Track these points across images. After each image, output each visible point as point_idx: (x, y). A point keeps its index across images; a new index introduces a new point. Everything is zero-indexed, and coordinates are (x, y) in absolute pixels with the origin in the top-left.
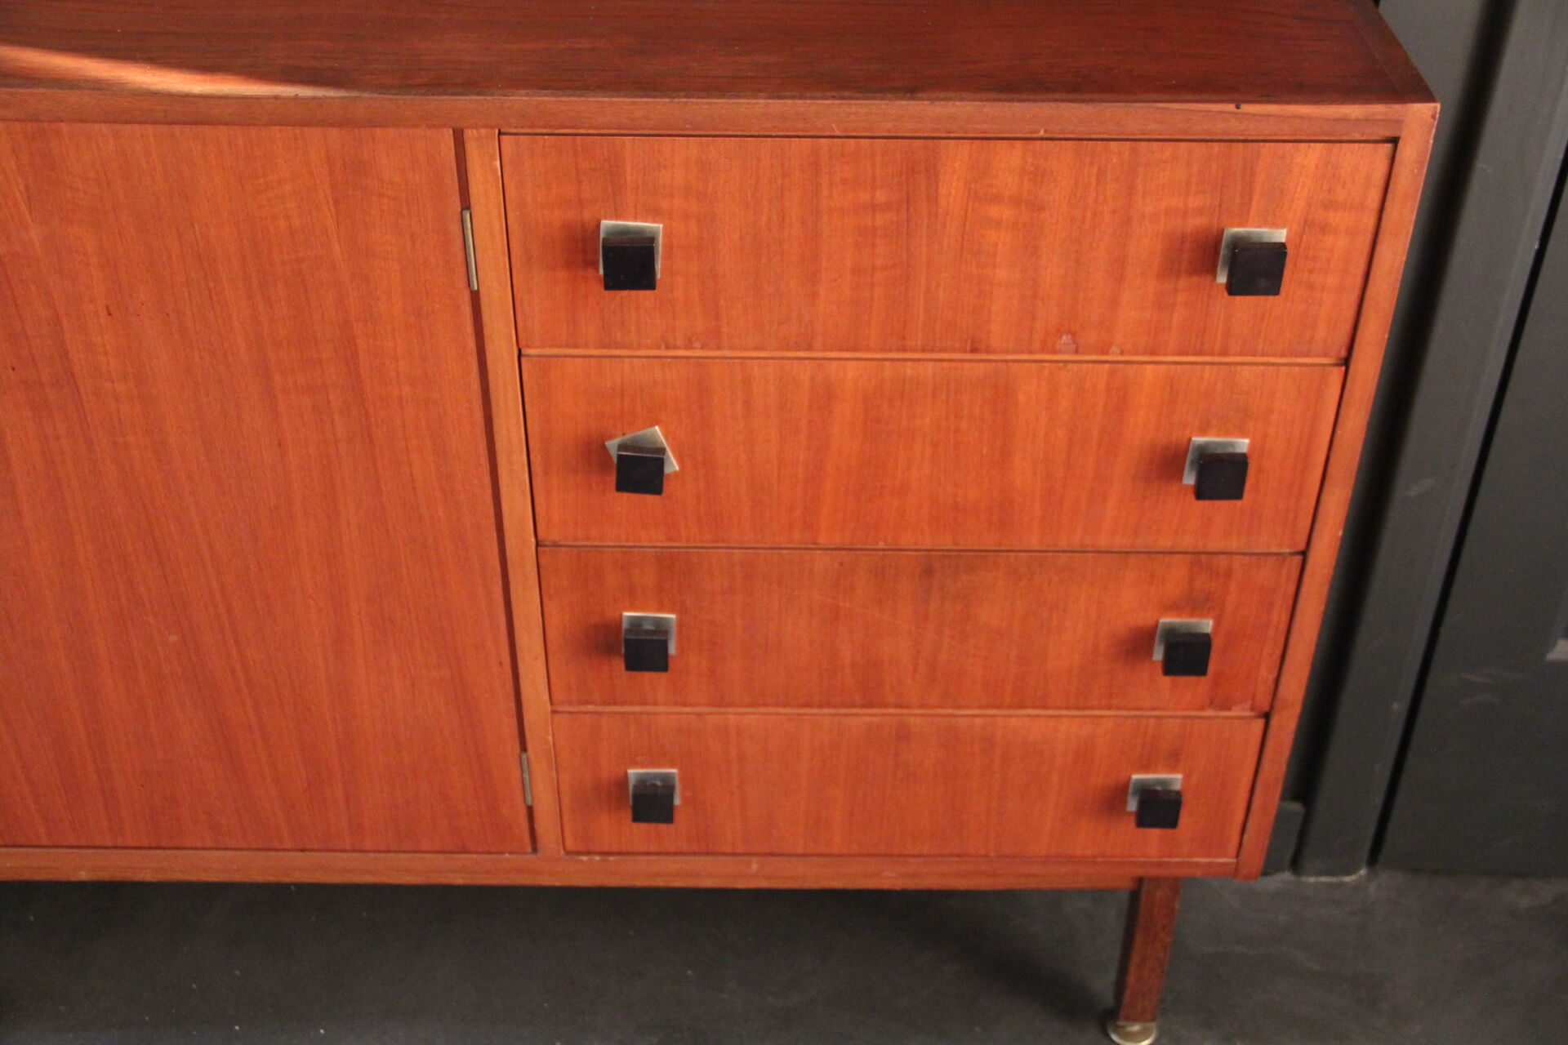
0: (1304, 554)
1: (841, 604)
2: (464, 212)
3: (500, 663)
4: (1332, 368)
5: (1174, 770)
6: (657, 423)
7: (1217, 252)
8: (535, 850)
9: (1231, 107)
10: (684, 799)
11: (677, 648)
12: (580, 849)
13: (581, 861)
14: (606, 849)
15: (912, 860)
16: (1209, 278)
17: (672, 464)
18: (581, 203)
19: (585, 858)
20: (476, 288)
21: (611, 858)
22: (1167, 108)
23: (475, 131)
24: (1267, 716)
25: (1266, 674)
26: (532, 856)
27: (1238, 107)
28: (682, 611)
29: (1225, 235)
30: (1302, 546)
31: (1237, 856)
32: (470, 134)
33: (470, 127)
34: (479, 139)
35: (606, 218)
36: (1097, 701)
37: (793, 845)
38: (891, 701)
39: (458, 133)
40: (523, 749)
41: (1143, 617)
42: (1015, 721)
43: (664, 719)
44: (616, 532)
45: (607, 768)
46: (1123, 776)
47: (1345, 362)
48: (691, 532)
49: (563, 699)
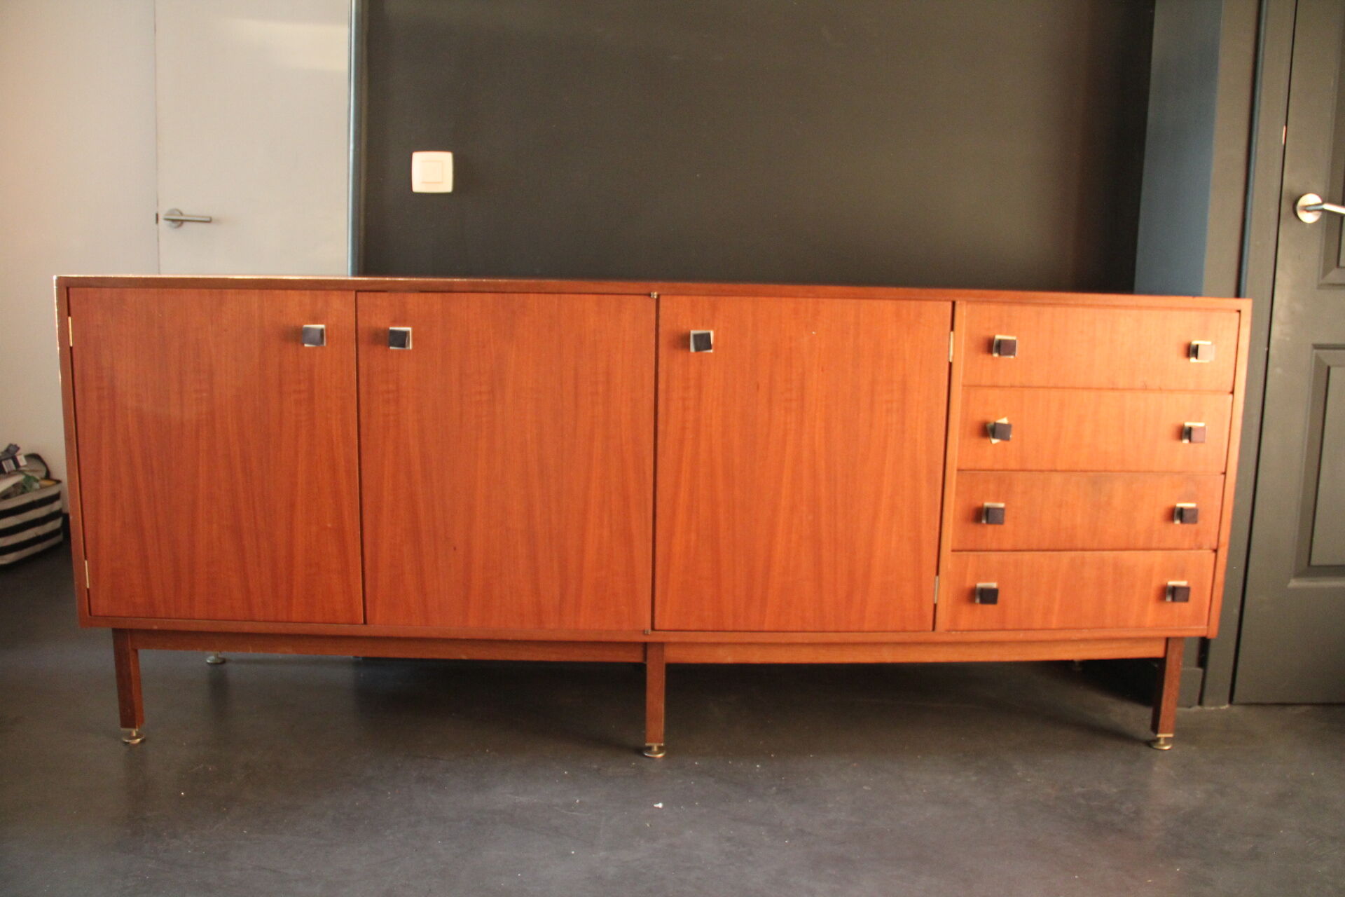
0: (1225, 473)
2: (951, 332)
5: (1185, 580)
8: (934, 629)
10: (1001, 600)
13: (952, 635)
14: (962, 629)
15: (1084, 631)
17: (1014, 435)
18: (989, 329)
21: (964, 633)
24: (1216, 551)
25: (1215, 530)
26: (933, 632)
28: (1006, 502)
29: (1192, 344)
30: (1223, 470)
31: (1208, 625)
32: (958, 303)
33: (958, 300)
34: (960, 305)
35: (997, 334)
36: (1154, 545)
37: (1038, 624)
38: (1080, 546)
39: (954, 304)
40: (938, 573)
41: (1170, 504)
42: (1126, 554)
43: (994, 557)
44: (986, 464)
45: (969, 583)
46: (1164, 583)
47: (1232, 392)
48: (1013, 464)
49: (956, 547)
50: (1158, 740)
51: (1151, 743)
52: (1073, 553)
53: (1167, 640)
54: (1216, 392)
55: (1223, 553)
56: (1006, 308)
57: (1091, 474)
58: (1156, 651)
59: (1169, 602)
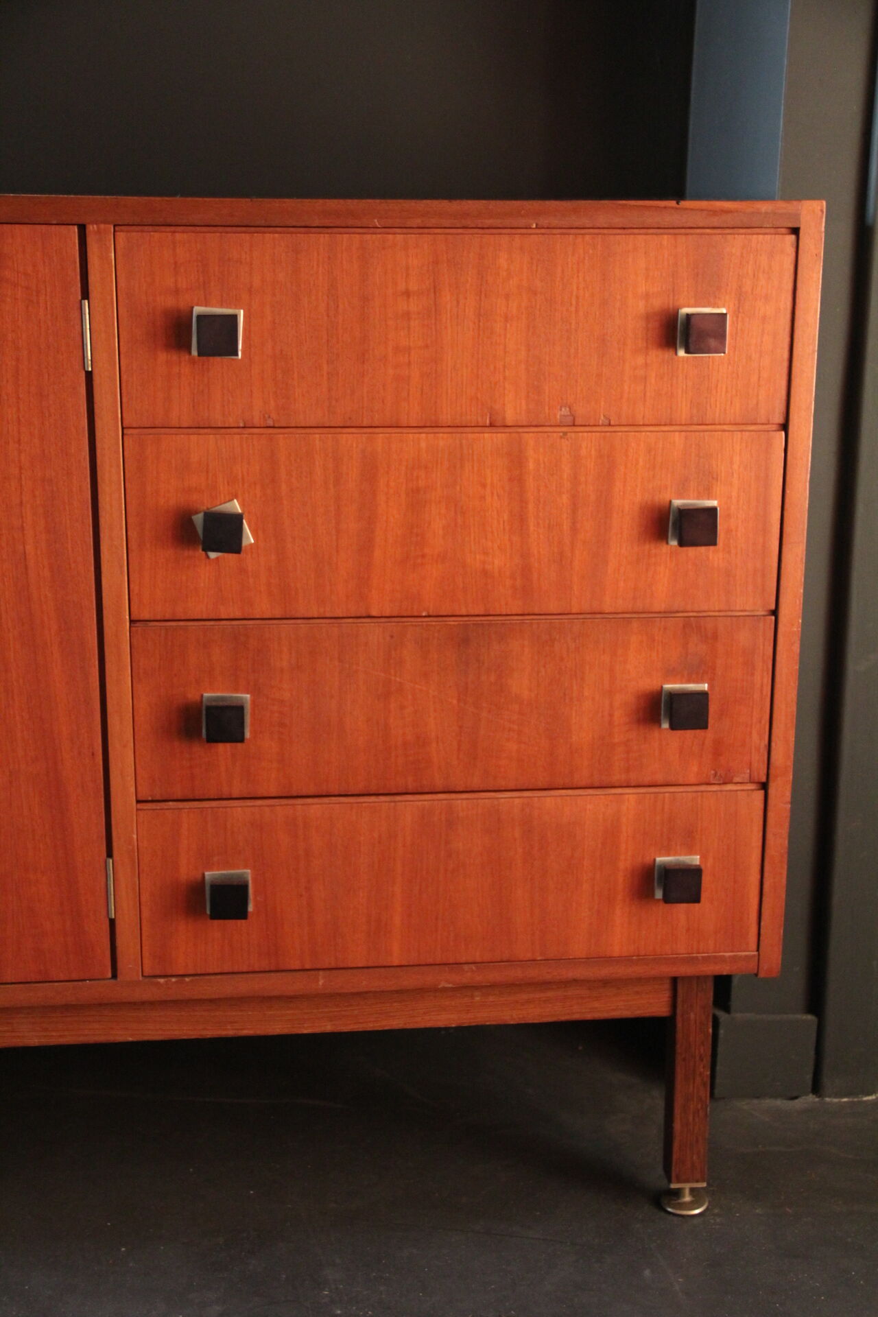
0: (775, 613)
1: (393, 678)
2: (83, 301)
3: (93, 754)
4: (774, 433)
5: (691, 852)
6: (236, 497)
7: (675, 327)
8: (114, 976)
9: (673, 203)
10: (256, 906)
11: (251, 733)
12: (158, 972)
13: (159, 983)
14: (181, 972)
15: (466, 967)
16: (671, 352)
17: (248, 537)
18: (177, 291)
19: (162, 981)
20: (90, 369)
21: (187, 979)
22: (626, 205)
23: (95, 226)
24: (764, 786)
25: (757, 740)
26: (113, 981)
27: (678, 203)
28: (256, 690)
29: (679, 316)
30: (773, 607)
31: (758, 950)
32: (91, 228)
33: (92, 223)
34: (99, 232)
35: (198, 305)
36: (617, 777)
37: (358, 956)
38: (439, 783)
39: (82, 229)
40: (110, 854)
41: (649, 683)
42: (549, 801)
43: (240, 812)
44: (199, 608)
45: (186, 871)
46: (648, 860)
47: (785, 427)
48: (263, 606)
49: (145, 793)
50: (678, 1193)
51: (662, 1198)
52: (424, 801)
53: (674, 981)
54: (744, 423)
55: (782, 791)
56: (212, 239)
57: (452, 622)
58: (654, 1004)
59: (659, 900)
